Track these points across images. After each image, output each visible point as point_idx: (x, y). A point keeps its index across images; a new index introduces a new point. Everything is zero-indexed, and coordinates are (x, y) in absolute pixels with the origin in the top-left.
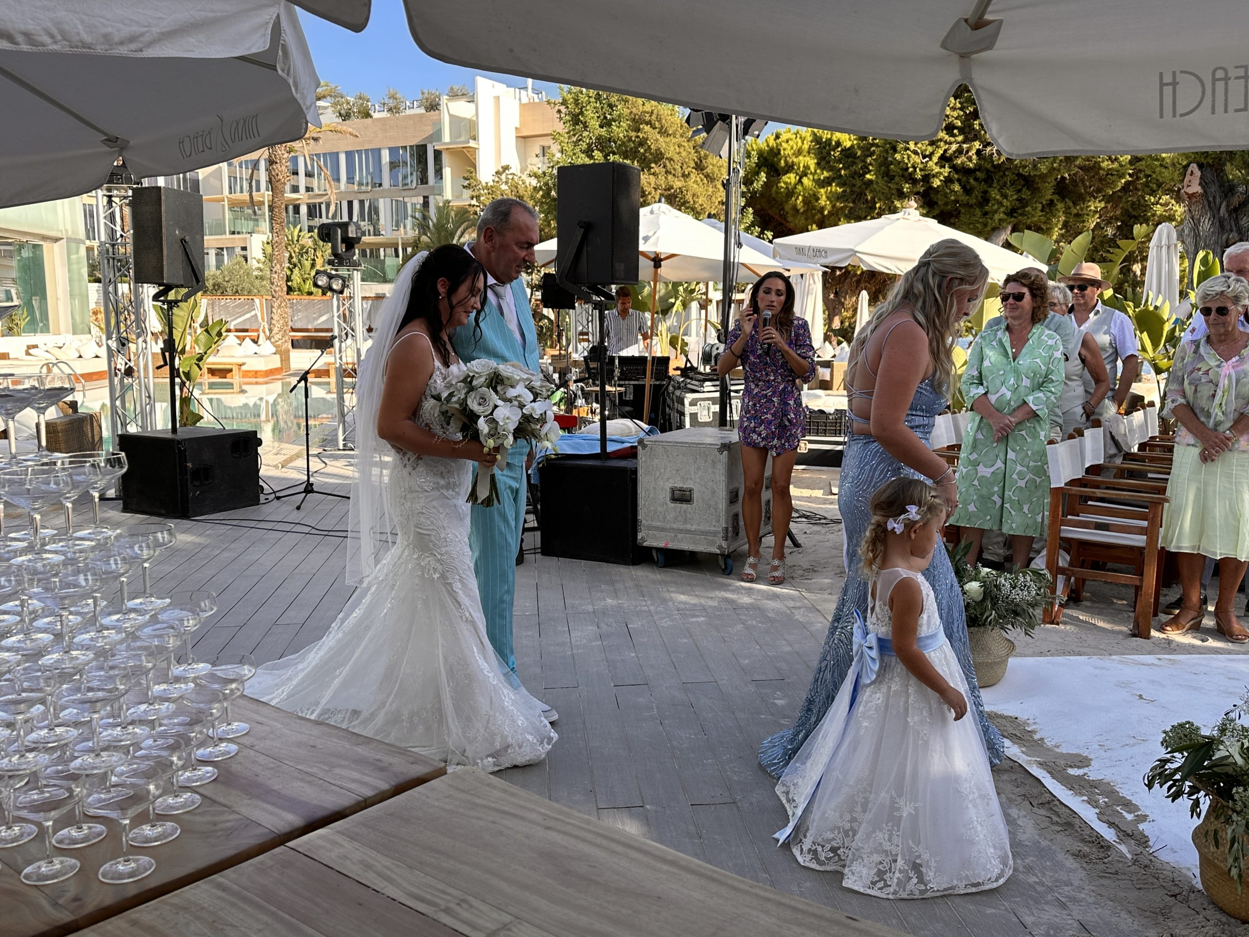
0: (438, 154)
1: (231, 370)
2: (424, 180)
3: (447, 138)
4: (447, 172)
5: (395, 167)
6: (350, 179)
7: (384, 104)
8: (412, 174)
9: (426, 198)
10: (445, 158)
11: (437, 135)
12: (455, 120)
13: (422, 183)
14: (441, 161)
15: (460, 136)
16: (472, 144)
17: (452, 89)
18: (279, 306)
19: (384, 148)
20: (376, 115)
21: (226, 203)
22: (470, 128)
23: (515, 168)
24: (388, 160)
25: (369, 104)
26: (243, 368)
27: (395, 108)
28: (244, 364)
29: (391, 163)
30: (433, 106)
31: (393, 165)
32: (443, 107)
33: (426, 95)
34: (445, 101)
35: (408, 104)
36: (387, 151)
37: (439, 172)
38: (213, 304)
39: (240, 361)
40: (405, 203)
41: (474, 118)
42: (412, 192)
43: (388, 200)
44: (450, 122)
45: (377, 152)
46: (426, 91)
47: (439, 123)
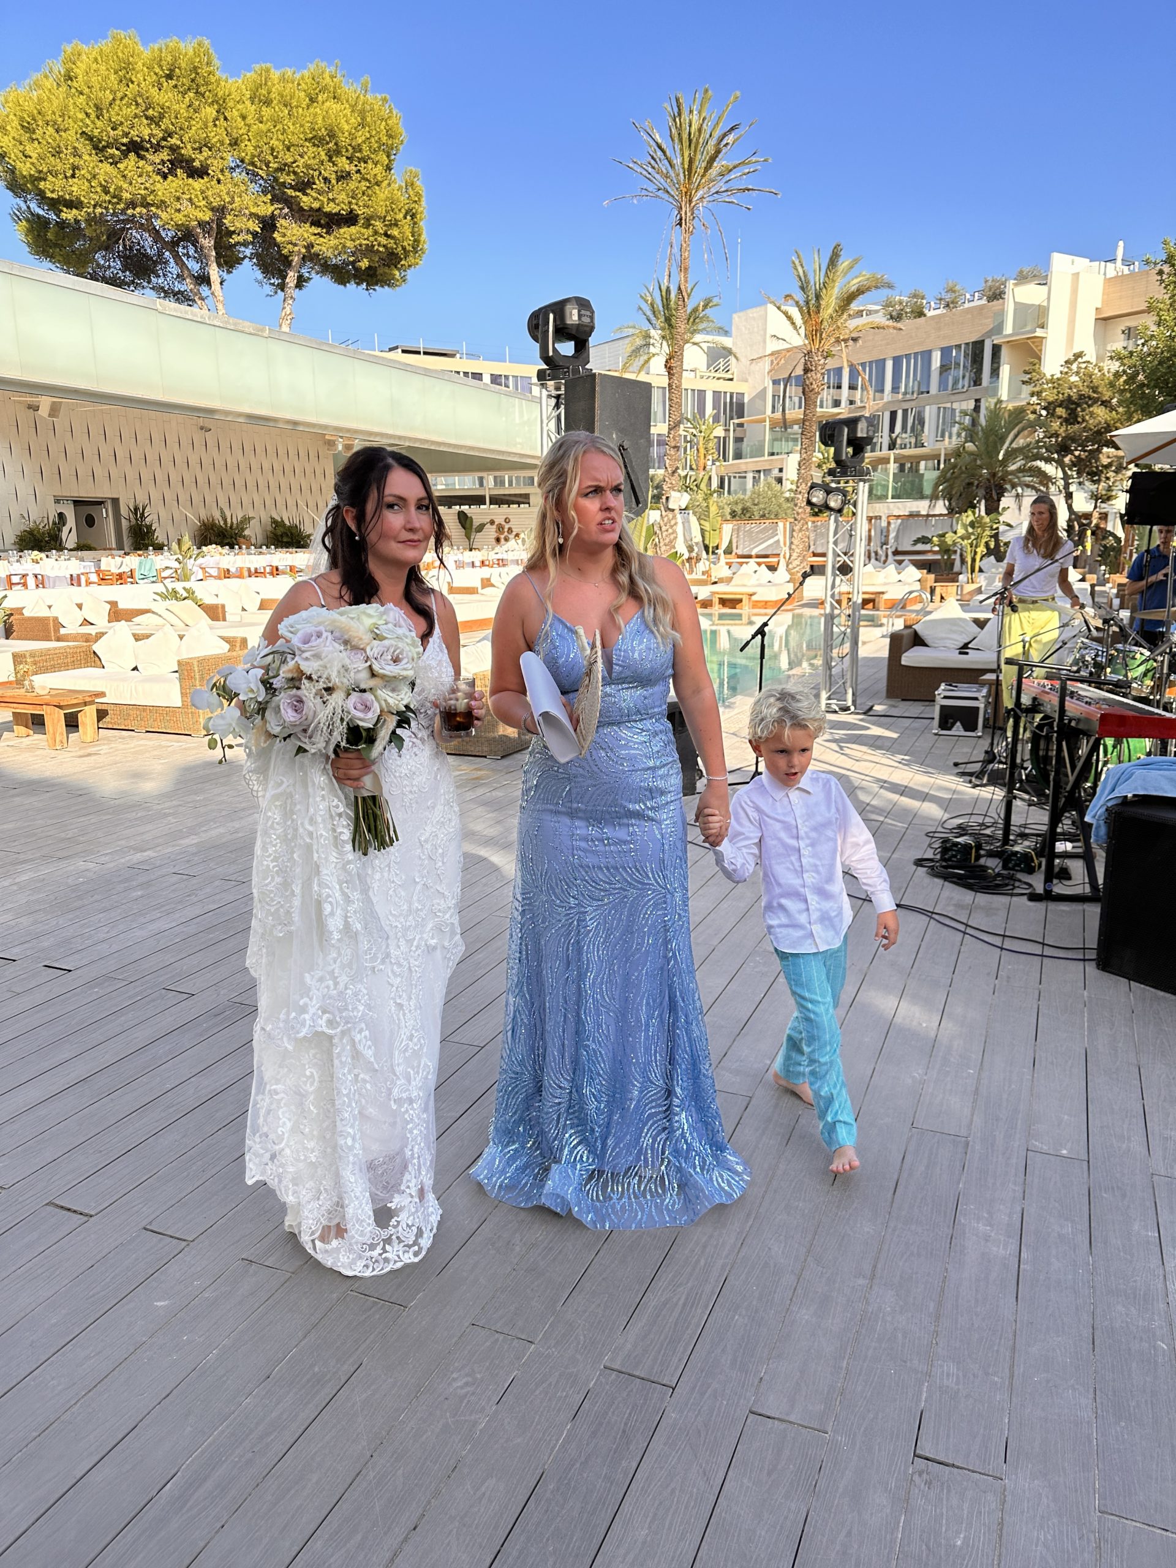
0: (996, 350)
1: (741, 601)
2: (977, 382)
3: (1008, 329)
4: (1005, 370)
5: (946, 370)
6: (895, 389)
7: (941, 299)
8: (964, 377)
9: (977, 401)
10: (1005, 354)
11: (999, 329)
12: (1020, 308)
13: (975, 384)
14: (999, 358)
15: (1025, 325)
16: (1039, 333)
17: (1021, 272)
18: (801, 530)
19: (936, 349)
20: (930, 314)
21: (767, 423)
22: (1039, 315)
23: (1091, 356)
24: (938, 364)
25: (925, 302)
26: (754, 598)
27: (953, 302)
28: (754, 594)
29: (942, 366)
30: (996, 295)
31: (944, 368)
32: (1008, 296)
33: (989, 283)
34: (1012, 287)
35: (968, 296)
36: (939, 353)
37: (995, 372)
38: (738, 530)
39: (750, 590)
40: (953, 410)
41: (1045, 304)
42: (963, 396)
43: (935, 407)
44: (1015, 310)
45: (927, 355)
46: (990, 278)
47: (1002, 313)
